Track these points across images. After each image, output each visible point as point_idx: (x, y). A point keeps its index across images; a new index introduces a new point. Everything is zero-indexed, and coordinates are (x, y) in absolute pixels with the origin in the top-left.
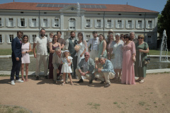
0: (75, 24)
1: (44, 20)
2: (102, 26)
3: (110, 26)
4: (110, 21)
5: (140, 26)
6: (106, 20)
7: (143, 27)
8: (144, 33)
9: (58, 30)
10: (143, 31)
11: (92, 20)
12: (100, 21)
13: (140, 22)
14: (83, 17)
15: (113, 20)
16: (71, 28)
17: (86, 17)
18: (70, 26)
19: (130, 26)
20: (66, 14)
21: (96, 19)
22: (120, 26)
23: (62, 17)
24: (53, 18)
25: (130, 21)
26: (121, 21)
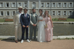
0: (35, 5)
1: (19, 3)
2: (50, 6)
3: (54, 6)
4: (54, 4)
5: (71, 6)
6: (52, 3)
8: (73, 9)
10: (72, 8)
11: (44, 3)
12: (49, 3)
14: (40, 2)
15: (56, 3)
16: (33, 7)
19: (65, 6)
21: (47, 3)
22: (60, 6)
23: (29, 2)
24: (24, 3)
26: (60, 3)
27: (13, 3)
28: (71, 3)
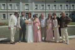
0: (28, 7)
1: (10, 5)
2: (45, 9)
3: (49, 8)
4: (49, 5)
5: (67, 8)
6: (47, 5)
7: (69, 9)
9: (19, 11)
10: (69, 11)
11: (38, 5)
12: (43, 5)
13: (67, 5)
14: (33, 3)
15: (51, 5)
16: (26, 10)
17: (35, 3)
18: (25, 8)
19: (61, 8)
20: (23, 2)
21: (41, 4)
22: (55, 8)
23: (21, 3)
25: (61, 5)
26: (56, 5)
27: (3, 5)
28: (68, 5)
